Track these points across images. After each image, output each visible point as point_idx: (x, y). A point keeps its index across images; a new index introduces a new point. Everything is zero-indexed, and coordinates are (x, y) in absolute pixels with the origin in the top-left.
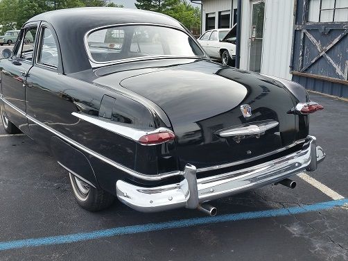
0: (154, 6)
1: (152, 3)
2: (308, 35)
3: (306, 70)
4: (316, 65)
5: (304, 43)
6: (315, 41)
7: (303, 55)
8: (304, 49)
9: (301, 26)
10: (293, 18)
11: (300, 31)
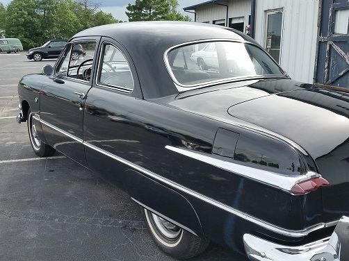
0: (145, 15)
1: (143, 12)
2: (335, 47)
3: (332, 83)
4: (345, 77)
5: (329, 55)
6: (343, 53)
7: (328, 67)
8: (329, 61)
9: (326, 38)
10: (316, 29)
11: (325, 42)
